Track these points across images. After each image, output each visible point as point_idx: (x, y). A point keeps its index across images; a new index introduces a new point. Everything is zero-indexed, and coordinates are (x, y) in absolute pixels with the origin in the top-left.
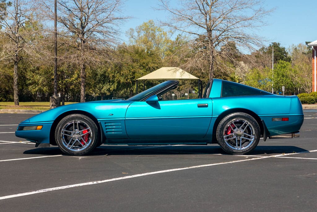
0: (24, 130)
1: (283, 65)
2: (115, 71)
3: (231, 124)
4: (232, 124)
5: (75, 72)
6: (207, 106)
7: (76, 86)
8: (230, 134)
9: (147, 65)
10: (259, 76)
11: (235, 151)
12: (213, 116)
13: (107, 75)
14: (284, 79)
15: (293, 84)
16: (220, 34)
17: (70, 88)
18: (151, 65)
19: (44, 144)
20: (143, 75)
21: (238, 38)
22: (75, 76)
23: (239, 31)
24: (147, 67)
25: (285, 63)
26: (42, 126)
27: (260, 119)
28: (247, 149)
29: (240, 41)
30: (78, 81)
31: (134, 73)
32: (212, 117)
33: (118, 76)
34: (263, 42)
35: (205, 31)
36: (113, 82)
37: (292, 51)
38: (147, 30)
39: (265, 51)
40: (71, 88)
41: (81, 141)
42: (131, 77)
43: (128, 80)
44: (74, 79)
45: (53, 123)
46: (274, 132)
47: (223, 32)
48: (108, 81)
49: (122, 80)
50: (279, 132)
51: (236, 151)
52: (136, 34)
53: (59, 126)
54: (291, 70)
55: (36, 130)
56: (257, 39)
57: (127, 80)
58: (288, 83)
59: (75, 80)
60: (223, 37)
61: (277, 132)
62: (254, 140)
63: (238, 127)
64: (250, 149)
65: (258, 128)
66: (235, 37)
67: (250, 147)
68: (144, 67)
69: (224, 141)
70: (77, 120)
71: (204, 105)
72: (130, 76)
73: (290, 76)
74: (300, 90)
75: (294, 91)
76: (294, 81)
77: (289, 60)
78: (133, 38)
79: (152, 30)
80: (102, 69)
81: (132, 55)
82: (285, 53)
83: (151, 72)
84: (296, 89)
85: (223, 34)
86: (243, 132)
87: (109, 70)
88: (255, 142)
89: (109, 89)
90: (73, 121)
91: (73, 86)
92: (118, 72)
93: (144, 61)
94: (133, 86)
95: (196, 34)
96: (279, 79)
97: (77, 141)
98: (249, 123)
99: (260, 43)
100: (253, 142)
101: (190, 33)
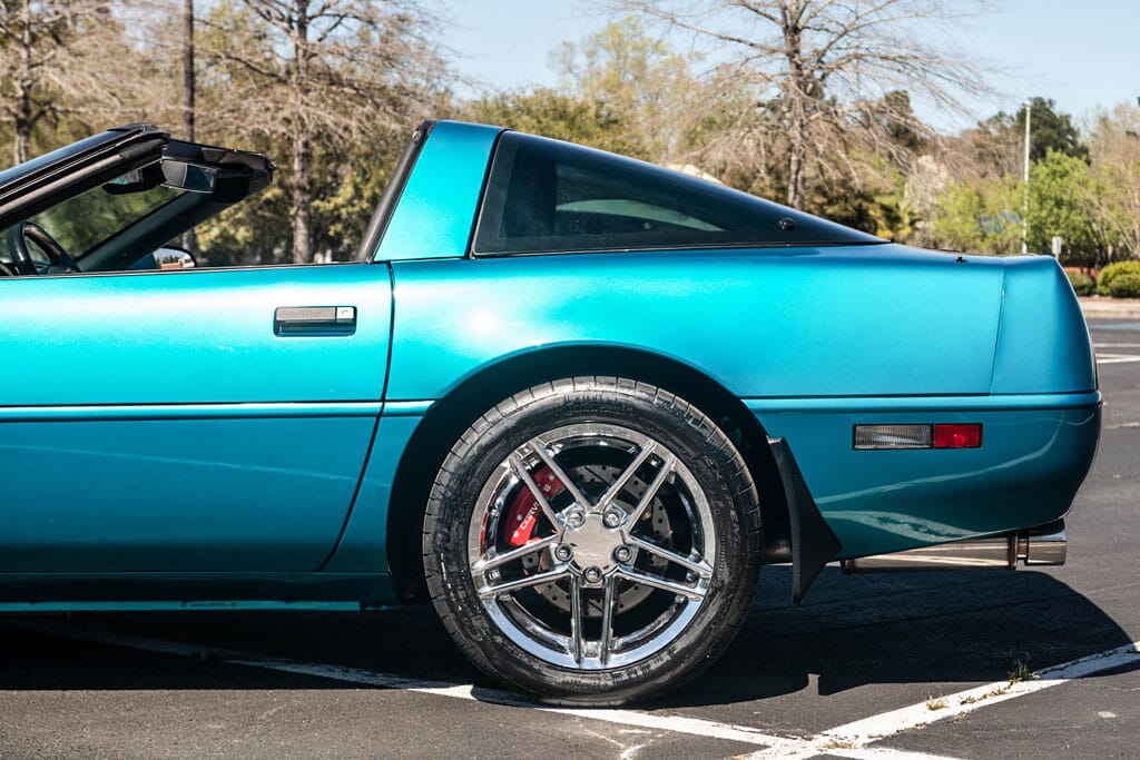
1: (1059, 168)
3: (532, 473)
4: (540, 471)
6: (348, 327)
7: (348, 226)
8: (529, 544)
10: (982, 205)
11: (558, 678)
12: (389, 406)
14: (1064, 212)
15: (1093, 231)
16: (831, 44)
21: (894, 59)
22: (346, 191)
23: (900, 35)
25: (1068, 163)
27: (762, 433)
28: (654, 666)
29: (902, 68)
32: (380, 415)
34: (983, 73)
35: (777, 31)
37: (1093, 126)
38: (618, 47)
39: (1004, 123)
40: (331, 233)
44: (340, 201)
46: (876, 524)
47: (841, 36)
50: (916, 527)
51: (569, 678)
52: (581, 60)
54: (1083, 184)
56: (963, 65)
58: (1074, 229)
59: (343, 206)
60: (842, 53)
61: (902, 526)
62: (709, 598)
63: (593, 492)
64: (677, 660)
65: (742, 502)
66: (883, 54)
67: (680, 646)
69: (474, 601)
71: (329, 316)
73: (1080, 204)
74: (1114, 253)
75: (1096, 254)
76: (1094, 221)
77: (1082, 151)
78: (571, 72)
79: (635, 48)
81: (545, 124)
82: (1071, 131)
84: (1102, 247)
85: (841, 43)
86: (626, 529)
88: (711, 613)
91: (339, 227)
95: (745, 42)
96: (1044, 213)
98: (672, 463)
99: (975, 79)
100: (703, 609)
101: (721, 38)
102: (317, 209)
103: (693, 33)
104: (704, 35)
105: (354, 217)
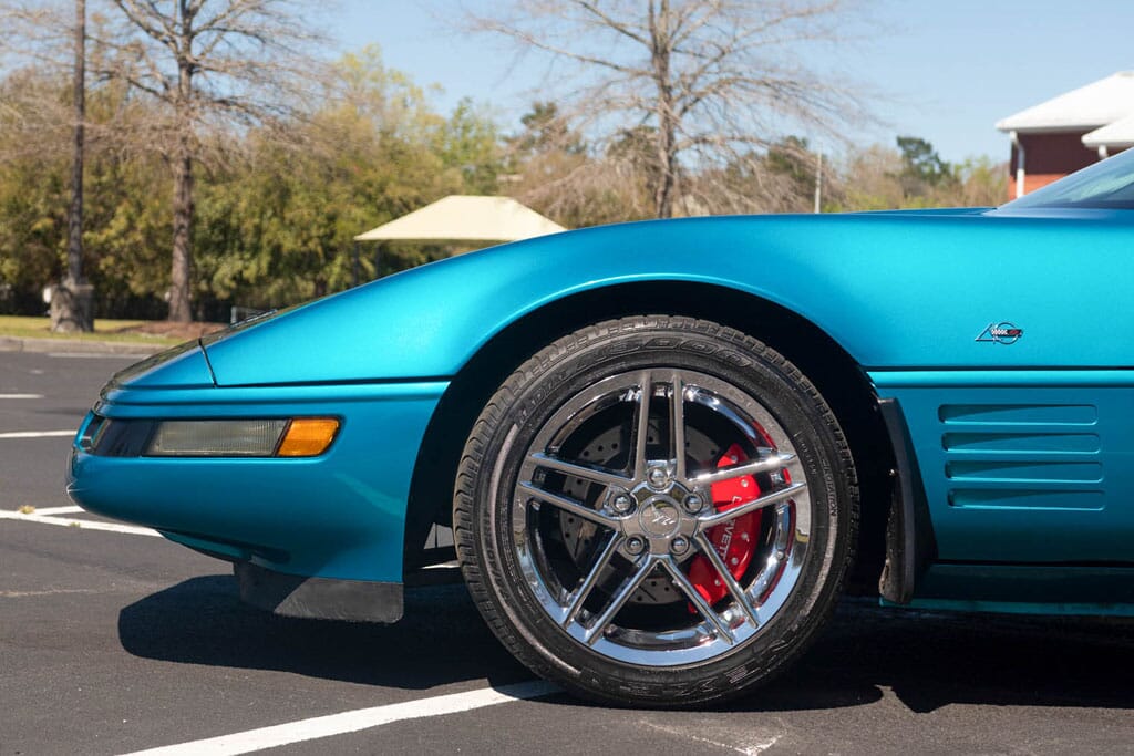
0: (157, 449)
2: (263, 212)
5: (120, 210)
7: (119, 259)
9: (382, 190)
13: (234, 222)
16: (703, 68)
17: (97, 265)
18: (395, 192)
19: (344, 585)
20: (365, 226)
22: (119, 223)
24: (381, 199)
26: (334, 424)
30: (130, 241)
31: (332, 218)
33: (273, 228)
36: (256, 250)
41: (695, 566)
42: (322, 231)
43: (312, 245)
44: (112, 233)
45: (446, 397)
47: (715, 60)
48: (237, 243)
49: (289, 243)
53: (510, 417)
55: (276, 455)
57: (305, 243)
59: (116, 238)
60: (714, 78)
66: (758, 79)
68: (369, 198)
70: (675, 376)
72: (319, 227)
79: (373, 79)
80: (214, 201)
83: (396, 217)
87: (243, 204)
89: (241, 273)
90: (644, 378)
92: (275, 214)
93: (371, 175)
94: (326, 264)
97: (660, 572)
101: (582, 60)
102: (87, 241)
103: (552, 55)
104: (563, 57)
105: (126, 250)
